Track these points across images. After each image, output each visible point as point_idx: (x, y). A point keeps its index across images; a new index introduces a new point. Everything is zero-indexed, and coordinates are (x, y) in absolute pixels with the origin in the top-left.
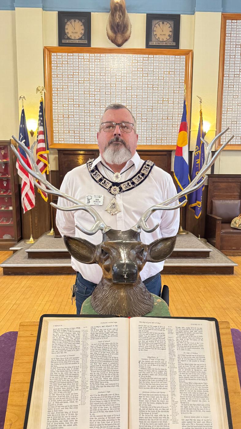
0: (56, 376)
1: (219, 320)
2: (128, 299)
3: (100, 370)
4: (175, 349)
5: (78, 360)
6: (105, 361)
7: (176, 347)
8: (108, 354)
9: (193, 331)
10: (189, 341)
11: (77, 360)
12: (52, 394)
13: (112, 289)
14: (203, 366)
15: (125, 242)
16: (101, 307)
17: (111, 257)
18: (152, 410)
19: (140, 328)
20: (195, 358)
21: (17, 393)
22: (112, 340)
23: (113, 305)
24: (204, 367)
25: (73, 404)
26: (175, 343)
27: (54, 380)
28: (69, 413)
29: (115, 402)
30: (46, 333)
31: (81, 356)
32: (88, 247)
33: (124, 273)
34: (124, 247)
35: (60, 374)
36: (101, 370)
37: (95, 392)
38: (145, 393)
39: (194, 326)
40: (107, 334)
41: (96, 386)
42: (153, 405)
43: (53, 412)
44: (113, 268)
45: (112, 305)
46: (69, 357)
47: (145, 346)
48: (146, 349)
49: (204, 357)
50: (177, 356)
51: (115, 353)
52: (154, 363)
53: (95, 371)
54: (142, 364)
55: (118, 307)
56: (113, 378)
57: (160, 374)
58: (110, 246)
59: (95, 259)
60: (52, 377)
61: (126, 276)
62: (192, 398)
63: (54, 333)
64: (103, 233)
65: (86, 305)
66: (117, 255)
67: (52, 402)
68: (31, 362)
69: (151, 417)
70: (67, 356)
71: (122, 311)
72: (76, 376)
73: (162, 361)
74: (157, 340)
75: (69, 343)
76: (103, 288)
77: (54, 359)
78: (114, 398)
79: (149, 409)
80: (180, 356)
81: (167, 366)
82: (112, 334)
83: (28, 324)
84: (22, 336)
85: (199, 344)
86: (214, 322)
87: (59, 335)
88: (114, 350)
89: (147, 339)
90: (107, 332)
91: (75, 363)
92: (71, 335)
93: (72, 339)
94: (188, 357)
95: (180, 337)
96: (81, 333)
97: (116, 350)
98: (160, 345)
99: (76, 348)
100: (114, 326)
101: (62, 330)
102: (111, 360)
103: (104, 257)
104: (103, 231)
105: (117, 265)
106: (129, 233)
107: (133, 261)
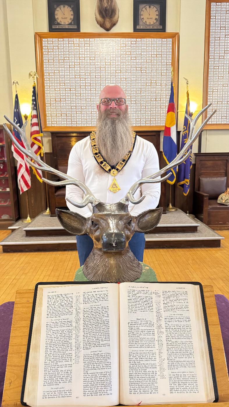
0: (51, 339)
1: (203, 284)
2: (118, 267)
3: (92, 332)
4: (162, 311)
6: (97, 323)
7: (163, 309)
8: (100, 317)
9: (179, 294)
10: (175, 304)
11: (71, 324)
12: (48, 355)
13: (103, 258)
14: (188, 326)
15: (113, 213)
17: (101, 227)
18: (141, 367)
19: (129, 291)
20: (180, 319)
21: (15, 354)
22: (104, 304)
23: (104, 273)
24: (190, 327)
25: (67, 363)
26: (162, 306)
27: (50, 342)
28: (64, 371)
29: (106, 360)
30: (41, 299)
31: (74, 320)
32: (79, 219)
33: (112, 241)
34: (112, 219)
35: (55, 336)
37: (88, 352)
38: (134, 352)
39: (180, 290)
40: (98, 299)
41: (88, 346)
42: (141, 362)
43: (50, 371)
44: (102, 237)
46: (63, 321)
48: (135, 312)
49: (189, 318)
50: (164, 317)
51: (106, 316)
52: (143, 324)
53: (87, 332)
54: (131, 326)
55: (108, 274)
56: (104, 338)
57: (148, 334)
58: (100, 217)
59: (86, 231)
60: (47, 339)
61: (115, 244)
62: (178, 355)
63: (48, 299)
64: (92, 206)
65: (79, 273)
66: (106, 226)
67: (48, 362)
68: (28, 326)
69: (140, 373)
70: (61, 320)
71: (112, 278)
72: (70, 338)
74: (145, 303)
75: (62, 308)
77: (49, 322)
78: (105, 357)
79: (139, 366)
80: (167, 318)
81: (155, 327)
82: (103, 299)
83: (24, 291)
84: (18, 303)
85: (185, 306)
86: (199, 286)
87: (54, 300)
88: (105, 313)
89: (136, 302)
90: (98, 297)
91: (68, 326)
92: (64, 300)
93: (66, 305)
94: (174, 319)
95: (167, 300)
96: (74, 299)
97: (107, 313)
98: (147, 307)
99: (69, 312)
100: (104, 291)
101: (56, 296)
102: (102, 322)
103: (94, 228)
104: (93, 204)
105: (106, 234)
106: (117, 206)
107: (121, 230)
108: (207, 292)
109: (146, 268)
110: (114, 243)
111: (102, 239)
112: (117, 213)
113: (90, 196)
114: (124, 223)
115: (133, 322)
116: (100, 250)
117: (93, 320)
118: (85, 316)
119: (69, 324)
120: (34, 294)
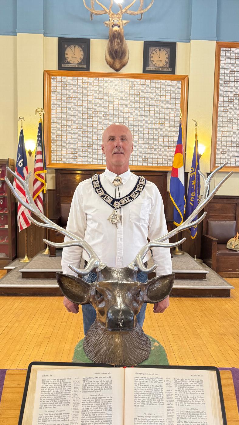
1: (220, 369)
2: (124, 345)
4: (174, 403)
5: (68, 416)
6: (98, 418)
7: (175, 401)
9: (193, 383)
10: (189, 395)
11: (68, 417)
13: (106, 334)
14: (204, 424)
15: (120, 282)
16: (93, 354)
17: (106, 299)
19: (136, 379)
20: (195, 415)
22: (106, 393)
26: (174, 396)
30: (35, 384)
31: (71, 412)
32: (82, 285)
33: (119, 321)
34: (119, 289)
39: (194, 378)
40: (100, 387)
45: (106, 351)
46: (58, 413)
47: (141, 401)
48: (143, 405)
49: (205, 413)
50: (176, 413)
51: (109, 409)
52: (151, 421)
54: (138, 423)
55: (112, 354)
58: (105, 287)
59: (89, 299)
61: (122, 324)
63: (43, 385)
65: (79, 349)
66: (112, 299)
68: (17, 417)
70: (57, 411)
71: (116, 359)
73: (160, 418)
74: (154, 393)
75: (58, 396)
77: (42, 414)
80: (179, 413)
82: (106, 387)
83: (16, 372)
84: (8, 387)
85: (200, 398)
86: (215, 371)
87: (49, 386)
88: (107, 405)
89: (144, 393)
90: (100, 384)
91: (65, 420)
92: (61, 386)
93: (63, 392)
94: (188, 414)
95: (179, 391)
96: (72, 385)
97: (110, 406)
98: (157, 399)
99: (66, 402)
100: (107, 377)
101: (51, 381)
102: (104, 417)
103: (98, 299)
104: (98, 269)
105: (112, 311)
106: (125, 271)
107: (129, 305)
108: (225, 379)
109: (155, 344)
110: (121, 323)
111: (108, 317)
112: (124, 282)
113: (94, 261)
114: (132, 294)
115: (140, 418)
116: (104, 324)
117: (94, 414)
118: (85, 408)
119: (66, 417)
120: (26, 375)
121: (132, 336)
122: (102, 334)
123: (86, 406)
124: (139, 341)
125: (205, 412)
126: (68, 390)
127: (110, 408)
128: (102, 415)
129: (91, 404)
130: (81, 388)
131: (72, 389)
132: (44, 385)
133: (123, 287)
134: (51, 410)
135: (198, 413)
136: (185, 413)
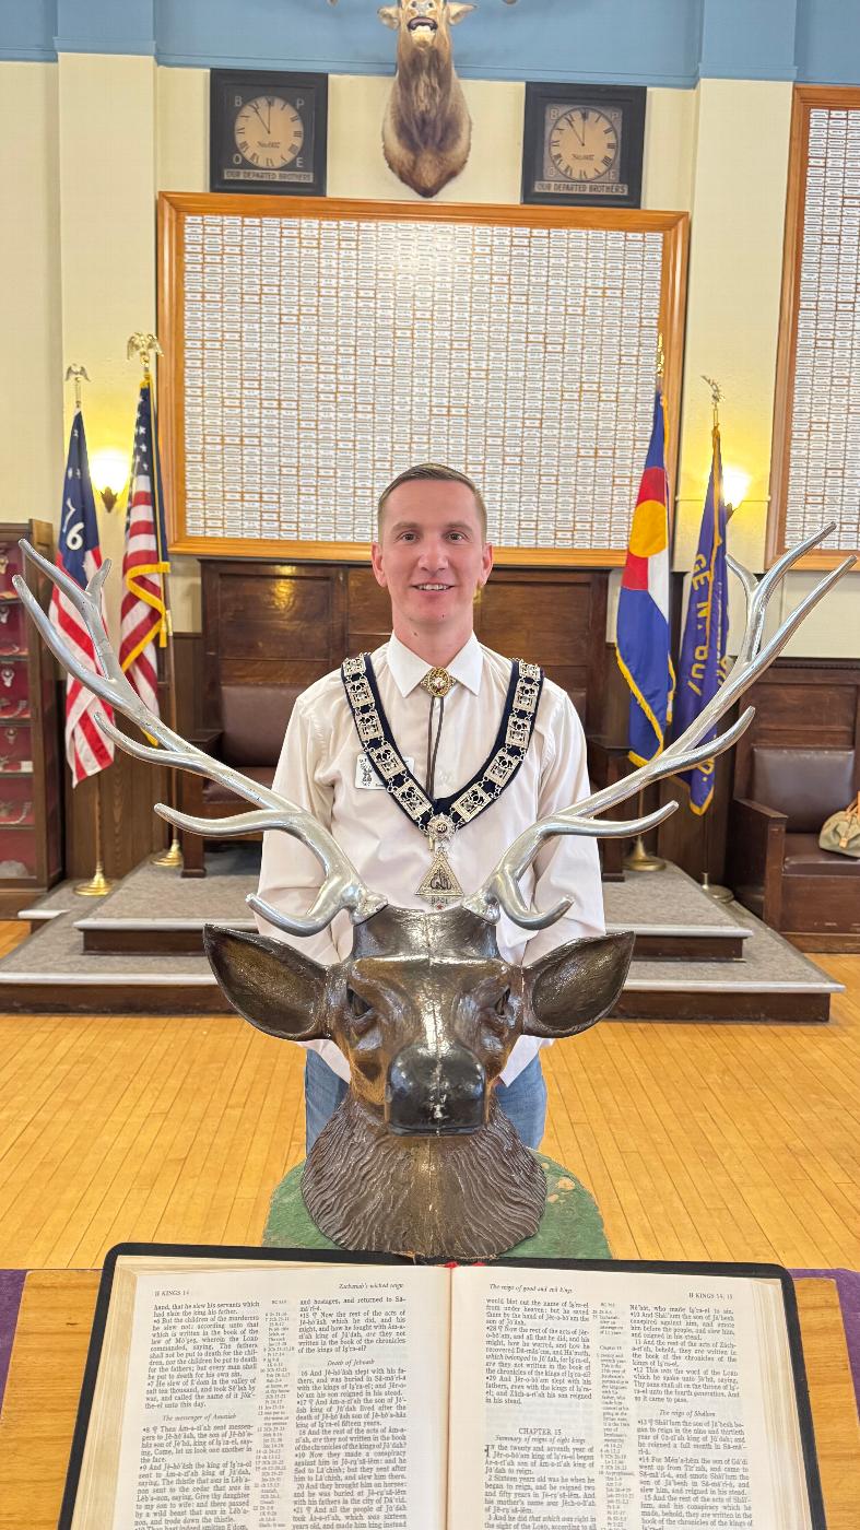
0: (161, 1503)
1: (794, 1274)
2: (448, 1186)
3: (333, 1482)
4: (629, 1394)
5: (249, 1434)
6: (354, 1443)
7: (631, 1386)
8: (367, 1416)
9: (698, 1321)
10: (684, 1364)
11: (246, 1438)
13: (386, 1144)
14: (736, 1466)
15: (437, 960)
16: (339, 1217)
17: (384, 1020)
19: (492, 1308)
20: (704, 1435)
22: (383, 1356)
23: (389, 1210)
24: (741, 1472)
26: (628, 1368)
27: (152, 1518)
30: (127, 1321)
31: (259, 1422)
32: (297, 972)
33: (432, 1098)
35: (177, 1493)
36: (339, 1482)
39: (703, 1303)
40: (363, 1333)
44: (389, 1071)
45: (384, 1208)
46: (214, 1423)
47: (509, 1384)
48: (516, 1398)
50: (635, 1426)
51: (394, 1411)
52: (546, 1453)
53: (314, 1482)
54: (499, 1460)
55: (408, 1218)
56: (382, 1514)
57: (569, 1500)
58: (382, 979)
59: (323, 1020)
60: (143, 1504)
61: (442, 1110)
63: (156, 1325)
64: (354, 921)
65: (286, 1200)
66: (407, 1019)
68: (64, 1437)
70: (207, 1418)
71: (422, 1237)
72: (239, 1500)
74: (558, 1357)
75: (213, 1364)
76: (349, 1138)
77: (155, 1429)
80: (648, 1426)
81: (597, 1467)
82: (384, 1334)
83: (60, 1279)
84: (30, 1330)
85: (721, 1376)
86: (779, 1280)
87: (178, 1330)
88: (389, 1397)
89: (520, 1355)
90: (363, 1324)
91: (235, 1450)
92: (222, 1331)
93: (227, 1350)
94: (677, 1431)
95: (647, 1349)
96: (263, 1326)
97: (399, 1400)
98: (567, 1379)
99: (241, 1385)
100: (389, 1300)
101: (188, 1310)
102: (376, 1439)
103: (358, 1020)
104: (355, 914)
105: (407, 1064)
106: (454, 923)
107: (468, 1044)
108: (814, 1308)
109: (560, 1185)
110: (438, 1107)
111: (391, 1084)
112: (452, 961)
113: (341, 883)
114: (478, 1004)
115: (505, 1443)
116: (377, 1110)
117: (341, 1428)
118: (308, 1406)
119: (239, 1440)
120: (97, 1291)
121: (479, 1152)
122: (371, 1145)
123: (311, 1402)
124: (501, 1170)
125: (740, 1425)
126: (249, 1343)
127: (399, 1407)
128: (368, 1431)
129: (331, 1391)
130: (293, 1339)
131: (263, 1340)
132: (162, 1326)
133: (445, 978)
134: (188, 1412)
135: (715, 1429)
136: (668, 1427)
